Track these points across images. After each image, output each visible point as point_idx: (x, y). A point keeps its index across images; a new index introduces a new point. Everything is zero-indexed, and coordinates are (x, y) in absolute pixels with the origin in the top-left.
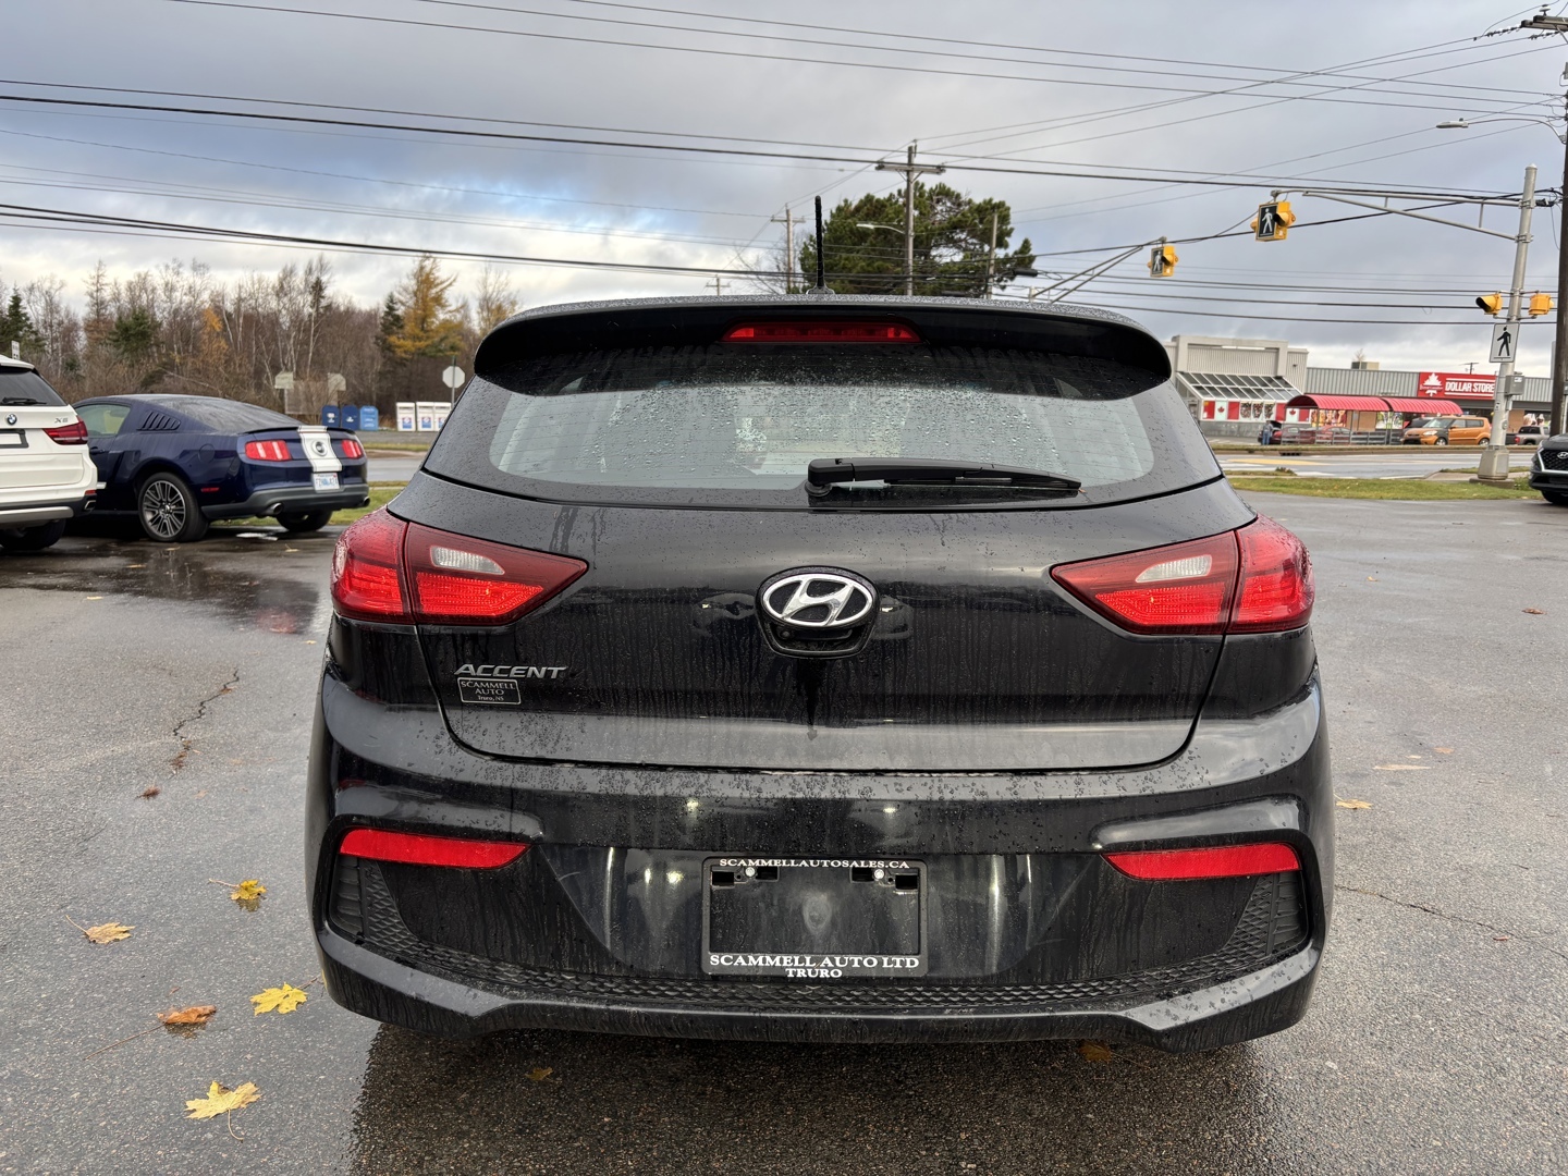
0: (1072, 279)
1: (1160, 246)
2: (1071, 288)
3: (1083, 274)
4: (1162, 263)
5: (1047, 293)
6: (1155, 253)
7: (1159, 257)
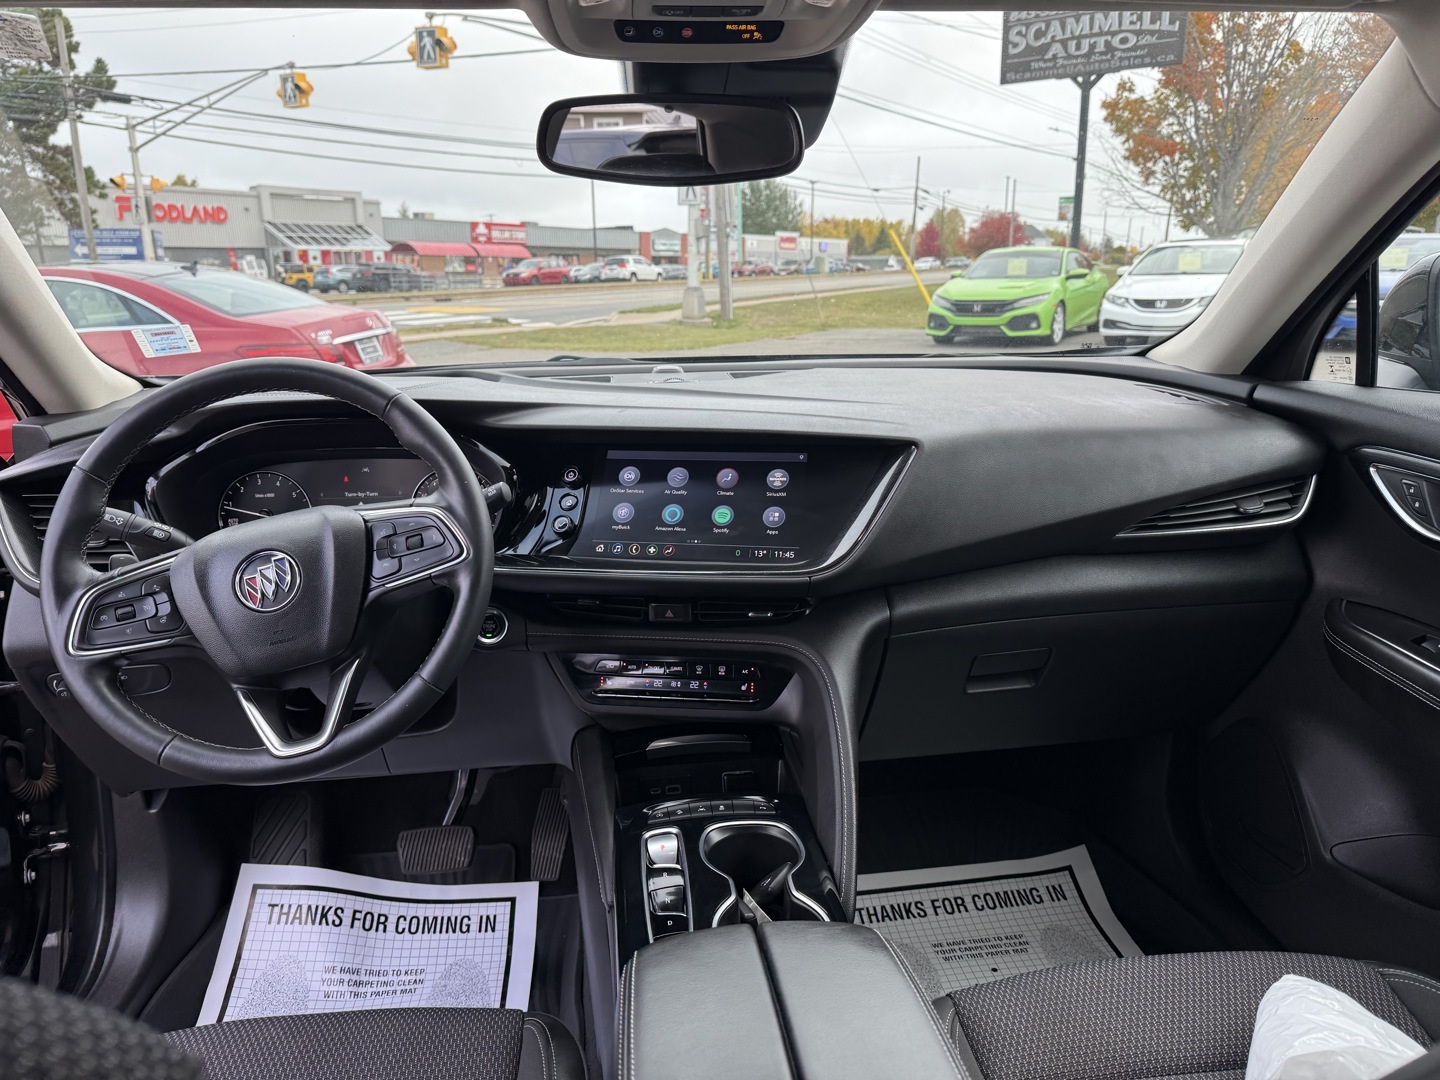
0: (176, 109)
1: (288, 71)
2: (178, 120)
3: (189, 104)
4: (297, 91)
5: (150, 123)
6: (284, 80)
7: (290, 85)
